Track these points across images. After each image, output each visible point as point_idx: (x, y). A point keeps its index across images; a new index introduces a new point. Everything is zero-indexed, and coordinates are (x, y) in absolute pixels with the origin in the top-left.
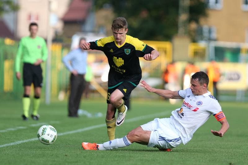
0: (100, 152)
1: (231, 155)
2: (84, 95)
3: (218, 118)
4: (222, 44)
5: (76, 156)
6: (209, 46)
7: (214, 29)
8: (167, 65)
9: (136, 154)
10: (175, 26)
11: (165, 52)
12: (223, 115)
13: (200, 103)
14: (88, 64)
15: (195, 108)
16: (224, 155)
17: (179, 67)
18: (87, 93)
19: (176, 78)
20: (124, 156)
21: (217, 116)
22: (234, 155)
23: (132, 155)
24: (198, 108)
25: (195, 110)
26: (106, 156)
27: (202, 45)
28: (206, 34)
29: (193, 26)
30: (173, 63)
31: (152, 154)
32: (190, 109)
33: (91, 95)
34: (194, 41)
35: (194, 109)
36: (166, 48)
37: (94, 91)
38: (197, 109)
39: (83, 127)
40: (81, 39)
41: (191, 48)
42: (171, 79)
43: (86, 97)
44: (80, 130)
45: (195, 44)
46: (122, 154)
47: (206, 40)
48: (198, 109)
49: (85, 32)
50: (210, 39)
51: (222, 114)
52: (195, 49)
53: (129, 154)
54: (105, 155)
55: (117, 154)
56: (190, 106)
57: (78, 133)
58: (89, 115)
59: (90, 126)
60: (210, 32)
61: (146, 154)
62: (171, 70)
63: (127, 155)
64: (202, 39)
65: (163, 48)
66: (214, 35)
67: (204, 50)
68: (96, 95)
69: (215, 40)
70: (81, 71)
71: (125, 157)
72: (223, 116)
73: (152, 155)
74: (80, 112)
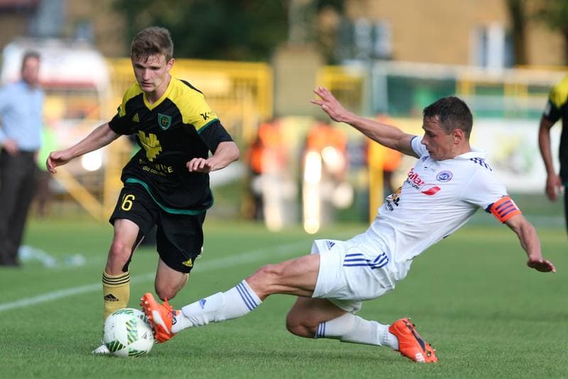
0: (78, 362)
1: (431, 369)
2: (34, 206)
3: (499, 213)
4: (405, 68)
5: (14, 372)
6: (371, 75)
7: (386, 29)
8: (260, 126)
9: (175, 367)
10: (279, 19)
11: (254, 90)
12: (512, 205)
13: (445, 177)
14: (48, 123)
15: (434, 186)
16: (413, 368)
17: (291, 130)
18: (42, 203)
19: (283, 160)
20: (144, 372)
21: (497, 209)
22: (439, 369)
23: (166, 368)
24: (439, 187)
25: (429, 193)
26: (94, 371)
27: (353, 70)
28: (363, 43)
29: (330, 19)
30: (274, 119)
31: (218, 366)
32: (417, 188)
33: (55, 207)
34: (332, 61)
35: (426, 189)
36: (255, 80)
37: (63, 197)
38: (434, 190)
39: (32, 295)
40: (26, 58)
41: (325, 78)
42: (269, 163)
43: (42, 213)
44: (24, 303)
45: (333, 68)
46: (137, 367)
47: (363, 59)
48: (438, 189)
49: (37, 37)
50: (374, 57)
51: (509, 204)
52: (333, 83)
53: (158, 366)
54: (93, 368)
55: (125, 367)
56: (420, 181)
57: (19, 309)
58: (49, 261)
59: (52, 290)
60: (374, 35)
61: (202, 368)
62: (269, 138)
63: (151, 369)
64: (353, 56)
65: (248, 80)
66: (385, 45)
67: (358, 86)
68: (67, 207)
69: (389, 58)
70: (26, 143)
71: (147, 374)
72: (512, 208)
73: (220, 368)
74: (25, 253)
